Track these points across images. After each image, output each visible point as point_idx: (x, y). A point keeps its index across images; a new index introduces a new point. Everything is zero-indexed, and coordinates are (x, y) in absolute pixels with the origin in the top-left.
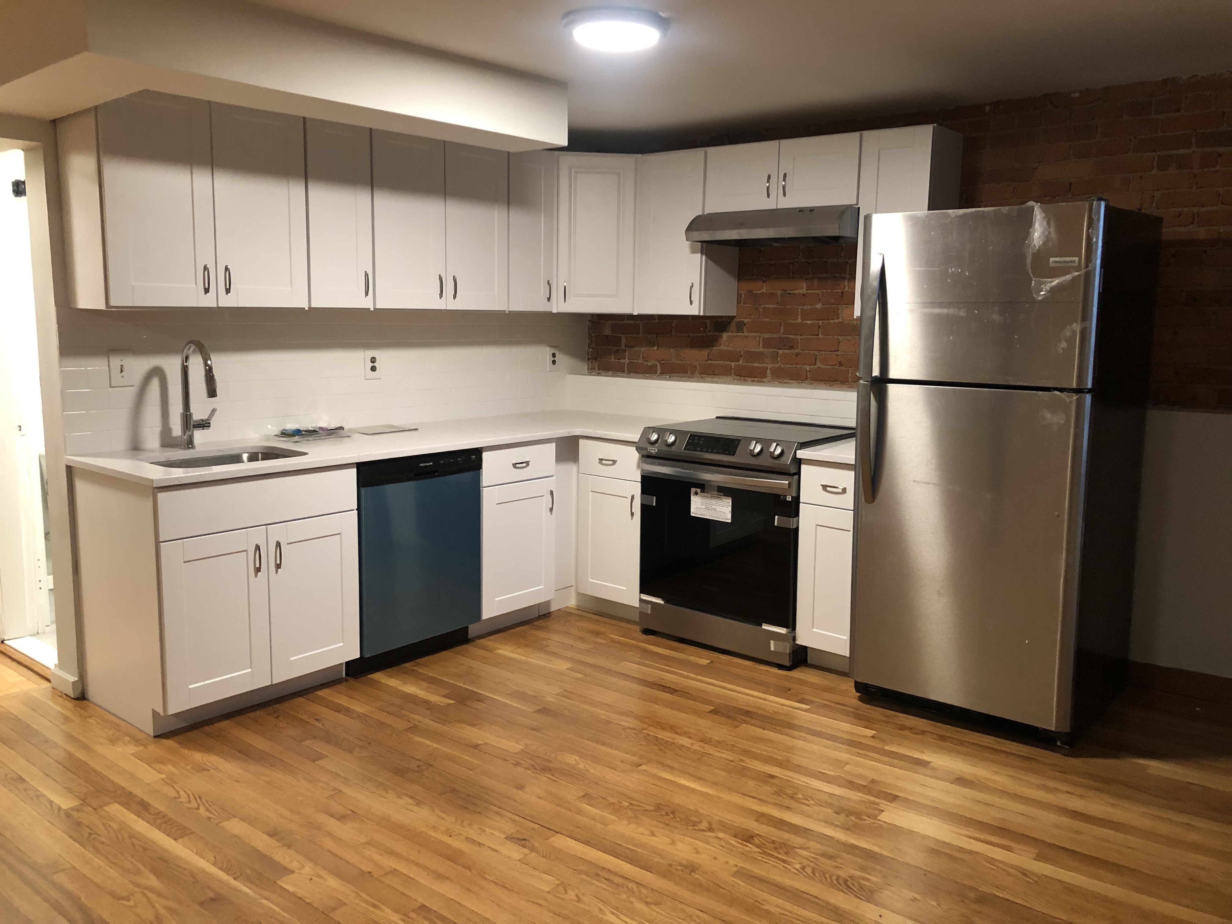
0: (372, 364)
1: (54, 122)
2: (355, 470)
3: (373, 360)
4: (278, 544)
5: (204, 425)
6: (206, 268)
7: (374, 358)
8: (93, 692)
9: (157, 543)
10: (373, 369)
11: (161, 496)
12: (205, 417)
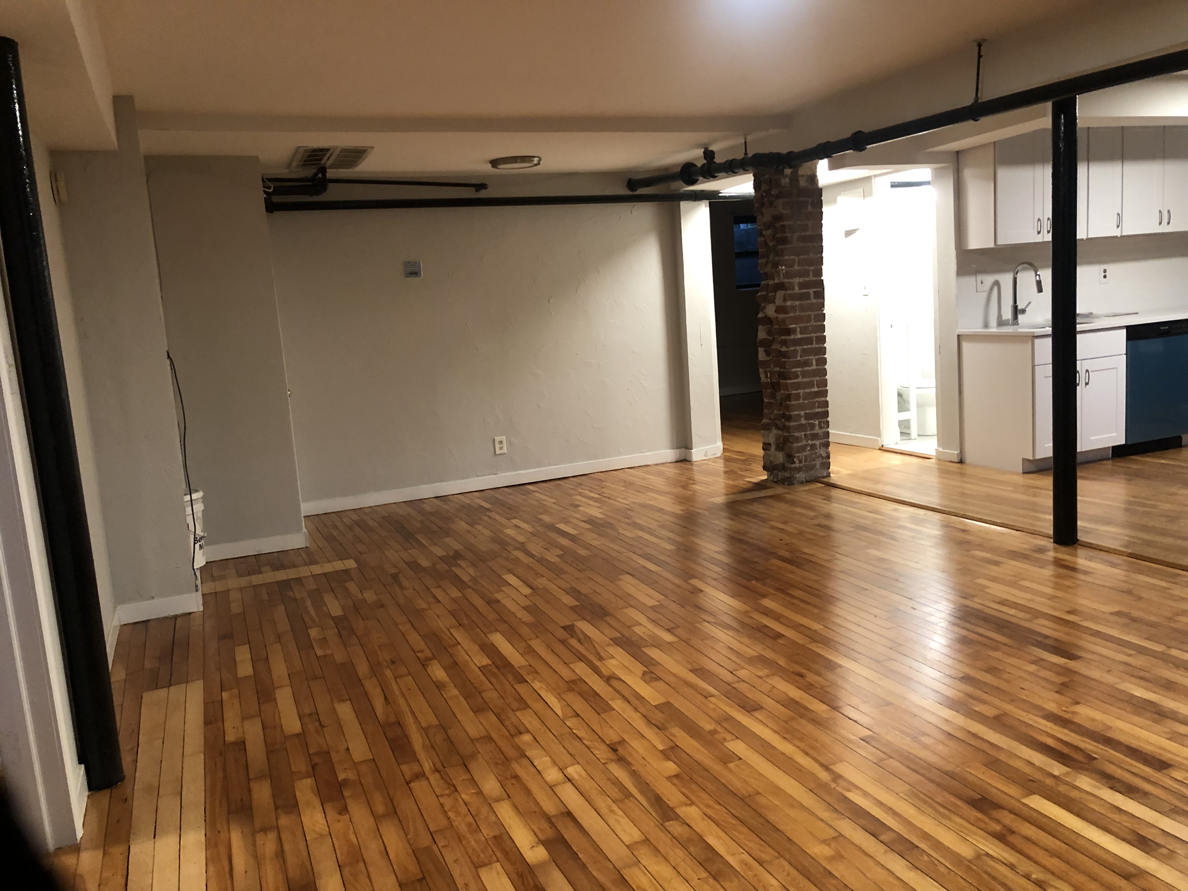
0: (1104, 274)
1: (957, 153)
2: (1125, 330)
3: (1105, 271)
4: (1087, 371)
5: (1023, 311)
6: (1039, 220)
7: (1105, 270)
8: (968, 459)
9: (1033, 366)
10: (1105, 277)
11: (1037, 341)
12: (1023, 307)
